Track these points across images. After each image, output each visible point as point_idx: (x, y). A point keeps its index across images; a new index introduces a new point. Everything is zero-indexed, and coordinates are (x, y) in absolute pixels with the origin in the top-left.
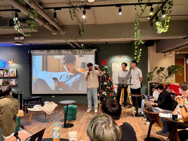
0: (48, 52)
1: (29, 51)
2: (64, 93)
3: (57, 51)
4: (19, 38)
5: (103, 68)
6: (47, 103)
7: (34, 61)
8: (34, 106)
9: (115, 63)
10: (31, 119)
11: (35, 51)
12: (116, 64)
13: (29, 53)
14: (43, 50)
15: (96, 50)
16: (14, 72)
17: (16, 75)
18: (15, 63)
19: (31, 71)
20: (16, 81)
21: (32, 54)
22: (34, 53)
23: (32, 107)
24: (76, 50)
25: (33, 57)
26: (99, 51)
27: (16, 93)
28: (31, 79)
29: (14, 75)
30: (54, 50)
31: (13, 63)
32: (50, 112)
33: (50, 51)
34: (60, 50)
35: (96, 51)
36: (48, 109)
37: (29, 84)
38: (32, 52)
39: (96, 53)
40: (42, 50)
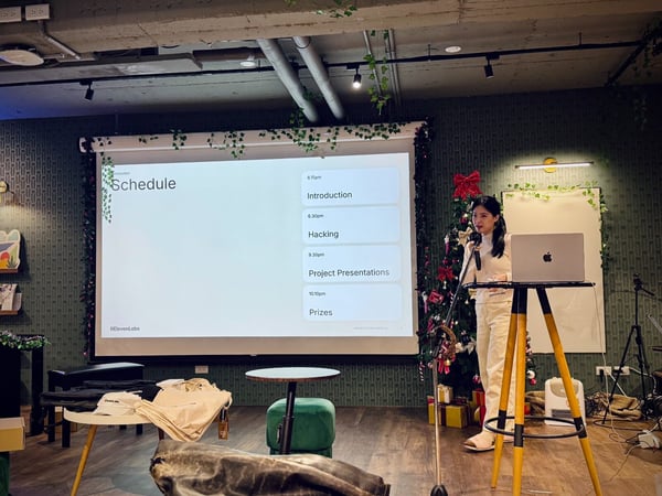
0: (178, 142)
1: (82, 140)
2: (253, 353)
3: (220, 140)
4: (23, 11)
5: (460, 215)
6: (175, 385)
7: (110, 190)
8: (98, 398)
9: (517, 194)
10: (83, 478)
11: (112, 139)
12: (522, 199)
13: (83, 150)
14: (151, 134)
15: (419, 124)
16: (9, 251)
17: (18, 261)
18: (15, 201)
19: (94, 242)
20: (17, 290)
21: (99, 158)
22: (107, 149)
23: (89, 404)
24: (318, 130)
25: (104, 171)
26: (432, 135)
27: (12, 345)
28: (94, 279)
29: (11, 264)
30: (208, 135)
31: (8, 203)
32: (189, 431)
33: (184, 138)
34: (239, 133)
35: (420, 133)
36: (181, 415)
37: (83, 307)
38: (96, 147)
39: (420, 140)
40: (147, 137)
